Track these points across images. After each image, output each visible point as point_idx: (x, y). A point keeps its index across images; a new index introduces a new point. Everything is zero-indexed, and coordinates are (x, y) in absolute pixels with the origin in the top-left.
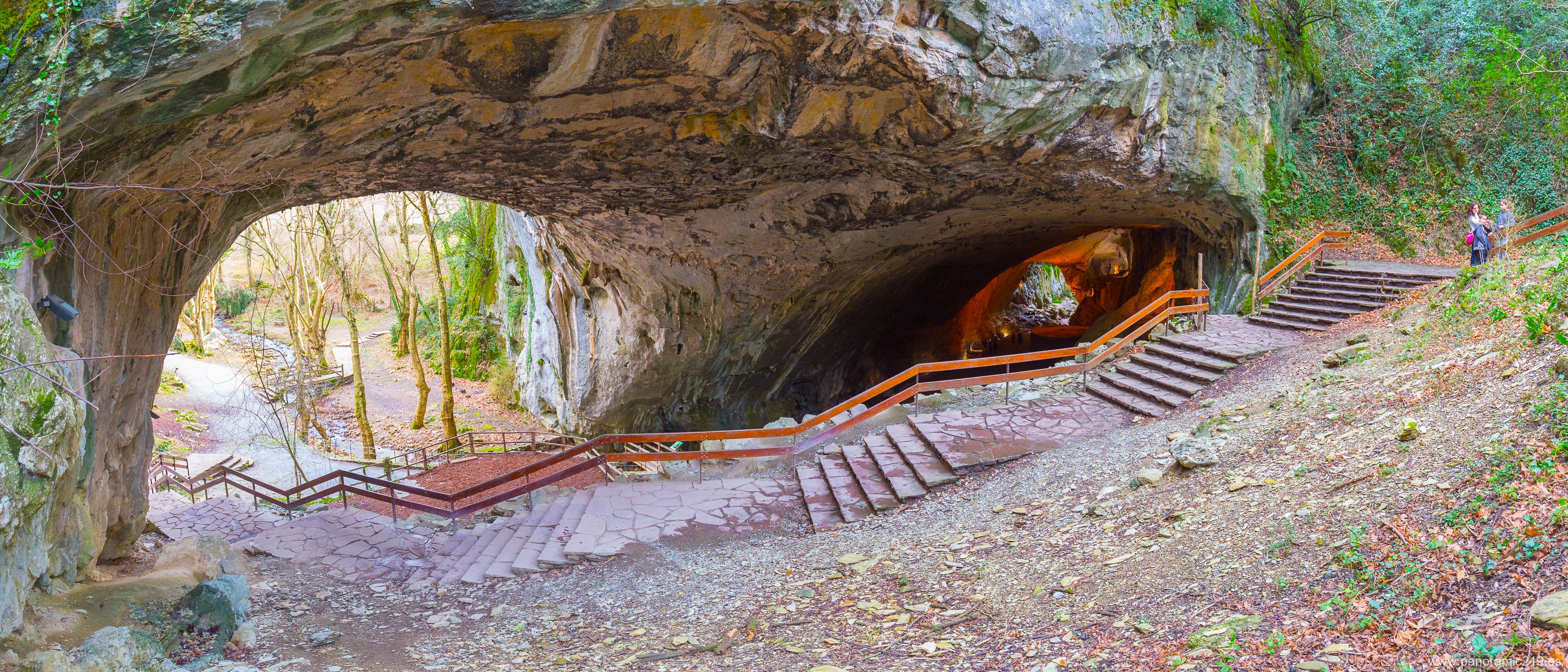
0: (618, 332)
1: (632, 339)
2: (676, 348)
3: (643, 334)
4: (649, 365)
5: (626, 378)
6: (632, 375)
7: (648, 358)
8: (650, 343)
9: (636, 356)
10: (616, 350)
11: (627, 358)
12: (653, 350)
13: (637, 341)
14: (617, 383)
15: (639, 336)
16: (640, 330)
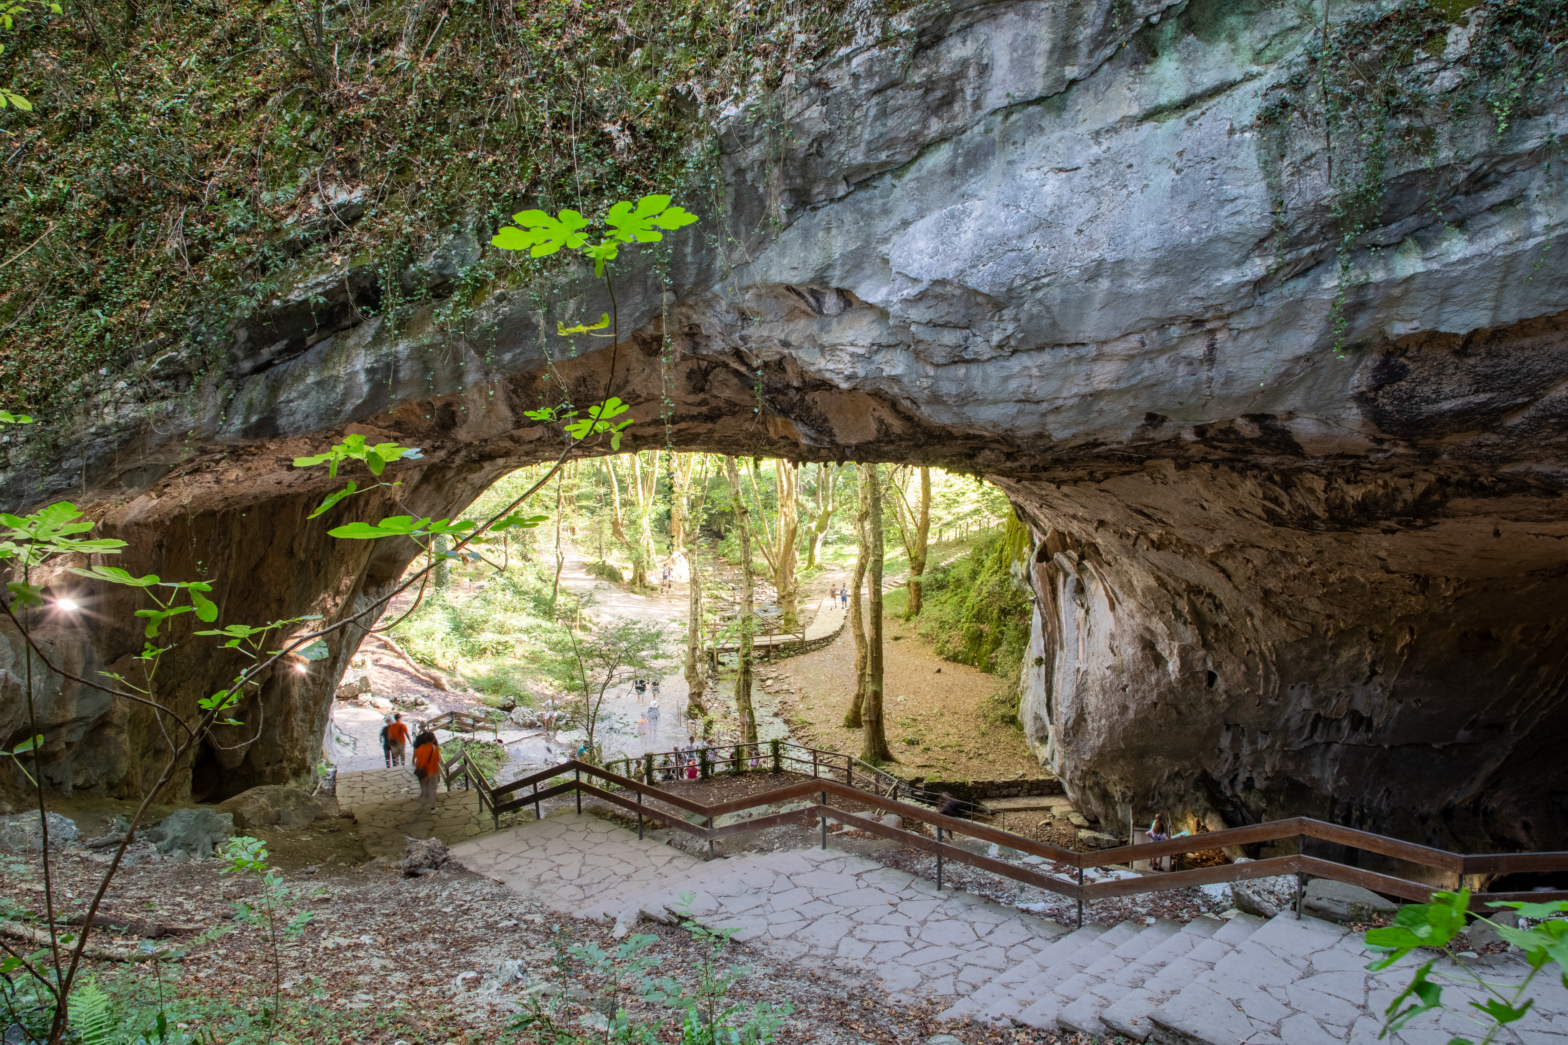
0: (1112, 636)
1: (1130, 651)
2: (1204, 677)
3: (1148, 645)
4: (1160, 695)
5: (1124, 709)
6: (1133, 706)
7: (1158, 684)
8: (1159, 661)
9: (1138, 677)
10: (1110, 663)
11: (1125, 679)
12: (1166, 674)
13: (1140, 654)
14: (1112, 715)
15: (1143, 649)
16: (1142, 638)
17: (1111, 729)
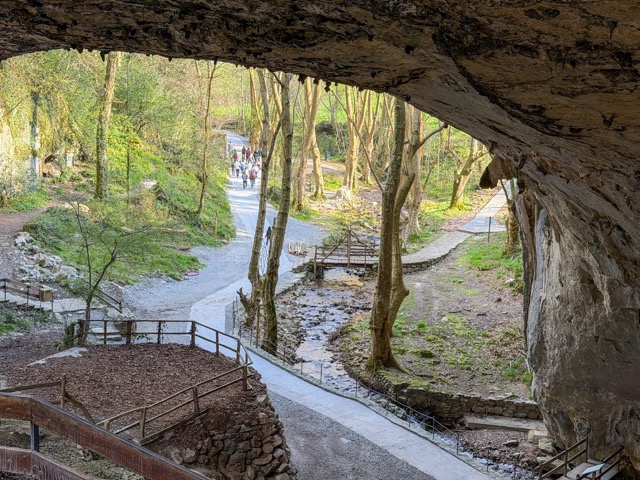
0: (560, 268)
1: (573, 282)
3: (587, 280)
4: (598, 328)
5: (571, 339)
6: (577, 338)
7: (596, 317)
8: (596, 296)
9: (580, 309)
10: (559, 293)
11: (570, 310)
12: (601, 308)
13: (579, 286)
14: (562, 345)
15: (582, 282)
16: (581, 271)
17: (562, 357)
